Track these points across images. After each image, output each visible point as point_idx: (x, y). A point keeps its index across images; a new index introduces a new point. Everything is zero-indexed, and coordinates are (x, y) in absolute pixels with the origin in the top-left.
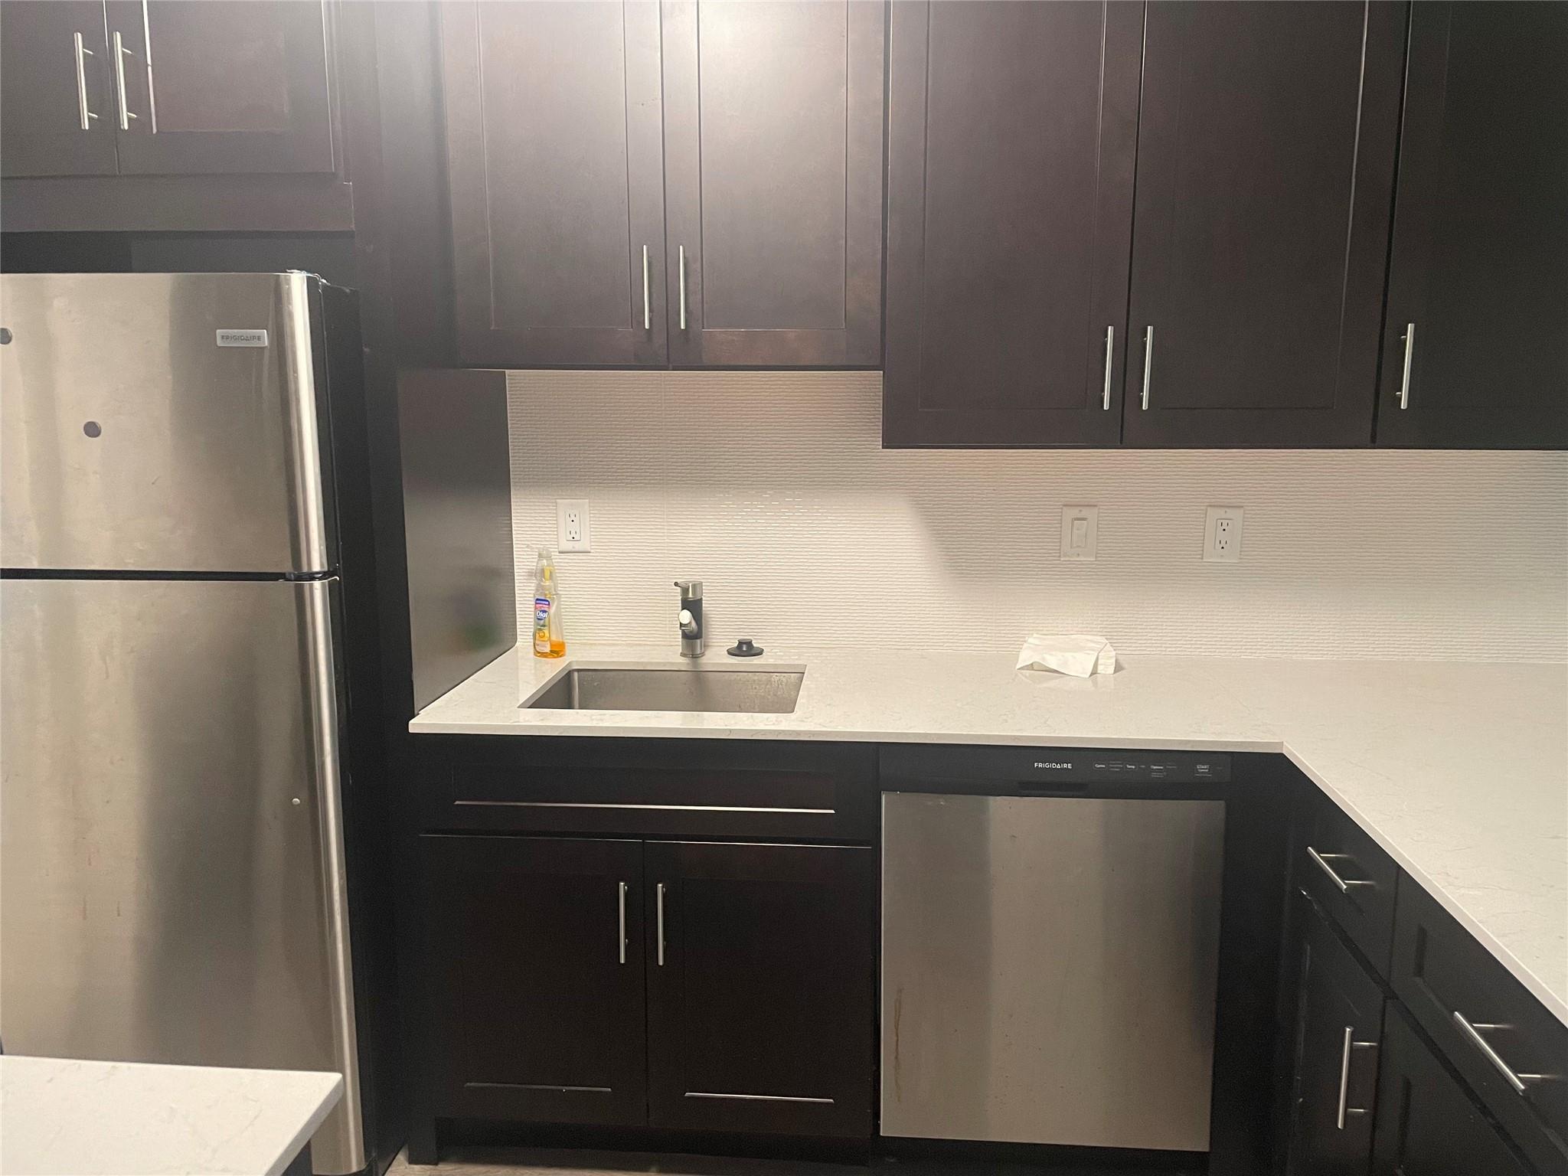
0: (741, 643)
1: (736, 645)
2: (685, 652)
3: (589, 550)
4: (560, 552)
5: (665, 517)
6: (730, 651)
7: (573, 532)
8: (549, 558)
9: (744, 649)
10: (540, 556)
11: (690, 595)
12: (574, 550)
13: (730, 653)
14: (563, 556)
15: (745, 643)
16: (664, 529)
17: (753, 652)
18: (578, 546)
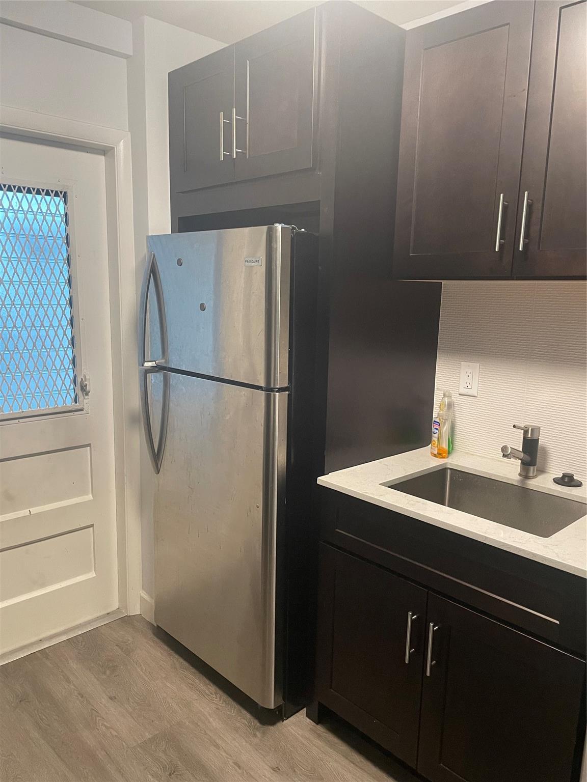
0: (564, 476)
1: (561, 476)
2: (521, 473)
3: (476, 396)
4: (459, 395)
5: (526, 380)
6: (555, 479)
7: (468, 383)
8: (450, 397)
9: (566, 481)
10: (444, 395)
11: (529, 436)
12: (467, 394)
13: (556, 481)
14: (461, 397)
15: (566, 476)
16: (524, 388)
17: (573, 483)
18: (469, 392)
